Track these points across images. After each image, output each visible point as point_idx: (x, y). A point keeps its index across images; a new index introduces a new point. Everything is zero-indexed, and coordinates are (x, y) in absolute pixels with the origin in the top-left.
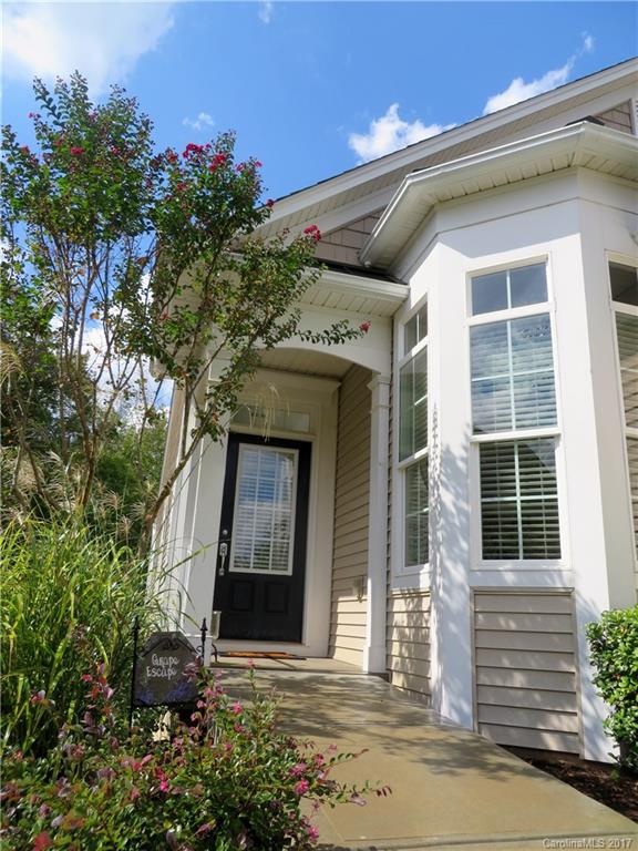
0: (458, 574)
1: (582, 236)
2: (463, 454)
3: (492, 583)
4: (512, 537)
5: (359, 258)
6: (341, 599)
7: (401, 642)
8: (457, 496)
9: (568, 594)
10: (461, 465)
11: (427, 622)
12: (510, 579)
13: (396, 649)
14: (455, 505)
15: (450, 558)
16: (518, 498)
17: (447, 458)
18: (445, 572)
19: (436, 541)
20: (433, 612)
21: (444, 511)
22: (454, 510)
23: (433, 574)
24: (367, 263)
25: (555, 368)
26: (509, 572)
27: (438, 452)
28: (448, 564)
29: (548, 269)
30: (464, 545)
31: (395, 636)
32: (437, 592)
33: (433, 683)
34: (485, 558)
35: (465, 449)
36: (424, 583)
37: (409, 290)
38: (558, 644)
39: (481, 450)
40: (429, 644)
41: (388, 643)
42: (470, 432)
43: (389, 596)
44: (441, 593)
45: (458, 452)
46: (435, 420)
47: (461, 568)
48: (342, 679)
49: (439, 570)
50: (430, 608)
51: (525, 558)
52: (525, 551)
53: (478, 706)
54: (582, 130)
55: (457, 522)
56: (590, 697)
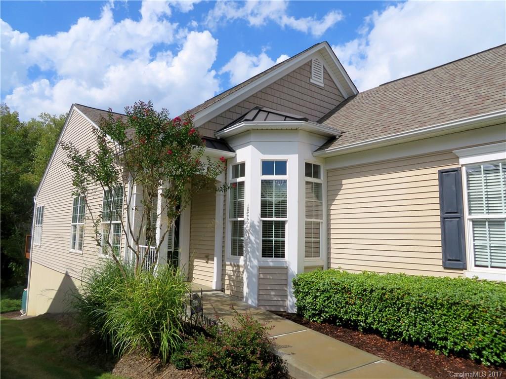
0: (255, 262)
1: (299, 156)
2: (258, 224)
3: (265, 265)
4: (270, 250)
5: (215, 135)
6: (195, 260)
7: (230, 280)
8: (256, 238)
9: (287, 268)
10: (257, 227)
11: (242, 275)
12: (271, 264)
13: (227, 282)
14: (255, 241)
15: (253, 257)
16: (274, 239)
17: (252, 225)
18: (251, 261)
19: (247, 250)
20: (245, 273)
21: (251, 241)
22: (254, 242)
23: (245, 261)
24: (218, 138)
25: (287, 199)
26: (271, 261)
27: (249, 221)
28: (252, 259)
29: (287, 164)
30: (257, 253)
31: (227, 277)
32: (247, 267)
33: (245, 294)
34: (262, 257)
35: (259, 222)
36: (242, 263)
37: (236, 154)
38: (283, 282)
39: (263, 223)
40: (243, 282)
41: (223, 279)
42: (260, 216)
43: (224, 264)
44: (249, 267)
45: (256, 223)
46: (248, 210)
47: (256, 261)
48: (213, 294)
49: (248, 260)
50: (243, 271)
51: (275, 257)
52: (275, 255)
53: (259, 300)
54: (303, 124)
55: (255, 246)
56: (291, 297)
